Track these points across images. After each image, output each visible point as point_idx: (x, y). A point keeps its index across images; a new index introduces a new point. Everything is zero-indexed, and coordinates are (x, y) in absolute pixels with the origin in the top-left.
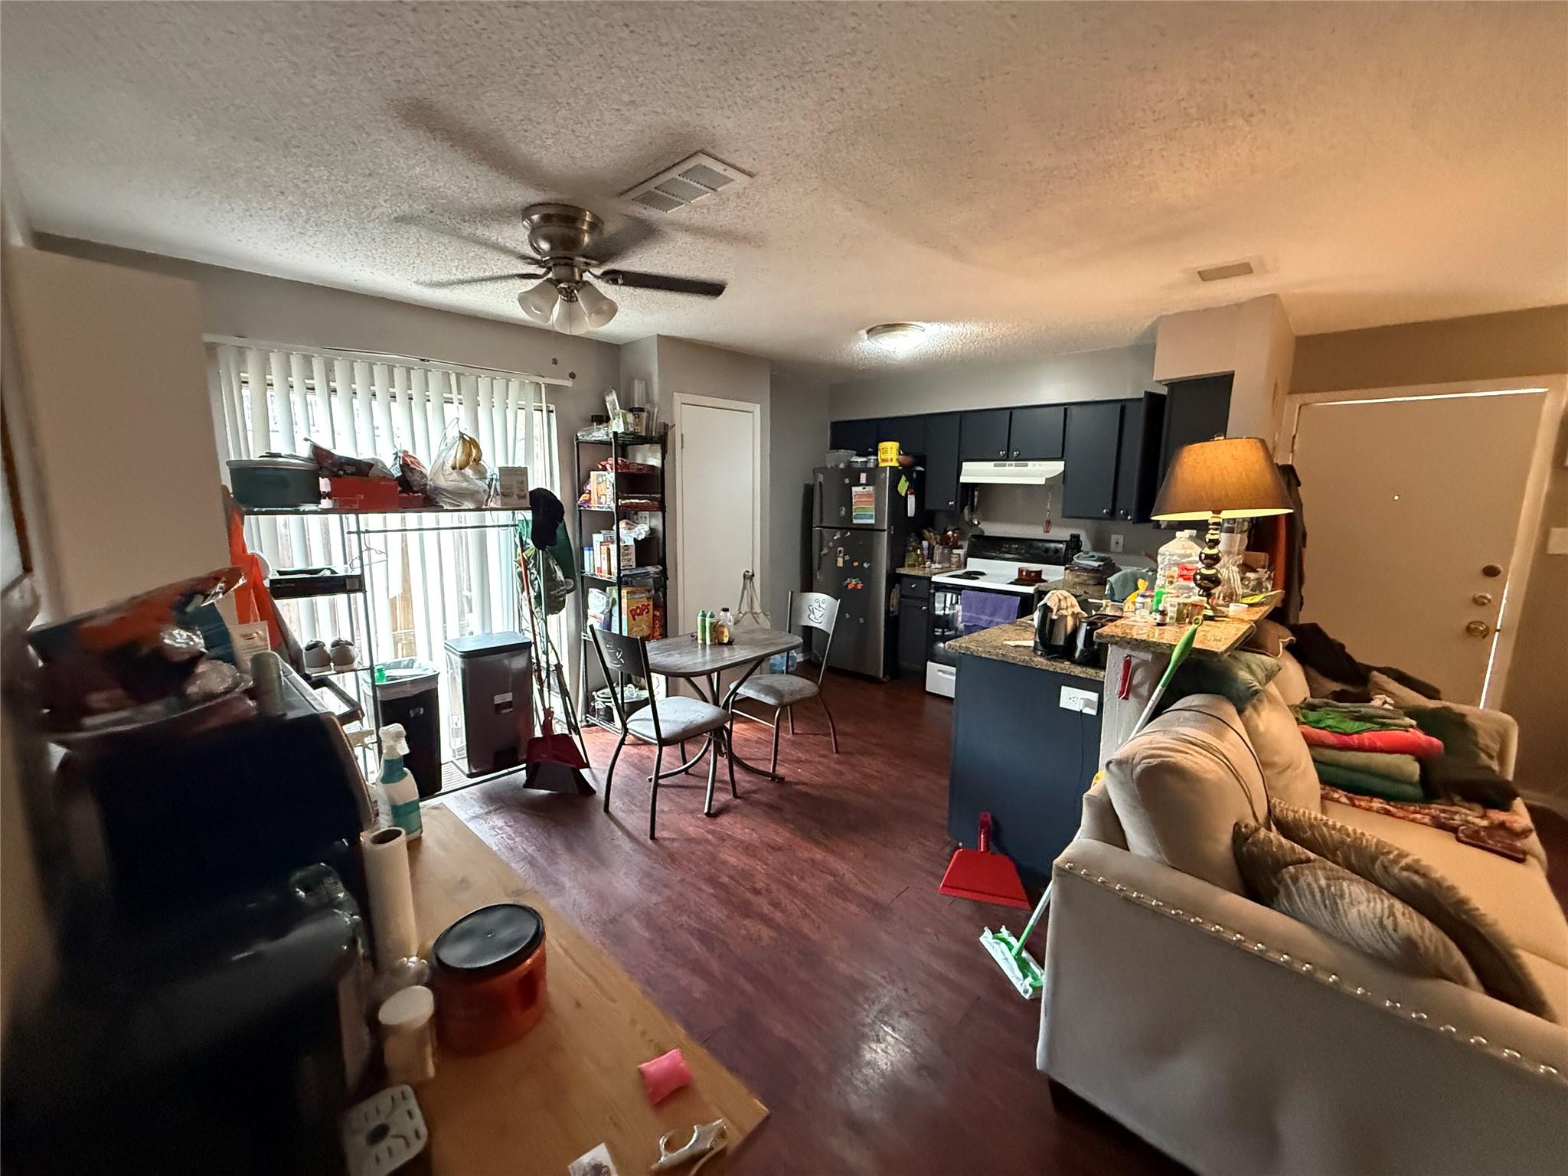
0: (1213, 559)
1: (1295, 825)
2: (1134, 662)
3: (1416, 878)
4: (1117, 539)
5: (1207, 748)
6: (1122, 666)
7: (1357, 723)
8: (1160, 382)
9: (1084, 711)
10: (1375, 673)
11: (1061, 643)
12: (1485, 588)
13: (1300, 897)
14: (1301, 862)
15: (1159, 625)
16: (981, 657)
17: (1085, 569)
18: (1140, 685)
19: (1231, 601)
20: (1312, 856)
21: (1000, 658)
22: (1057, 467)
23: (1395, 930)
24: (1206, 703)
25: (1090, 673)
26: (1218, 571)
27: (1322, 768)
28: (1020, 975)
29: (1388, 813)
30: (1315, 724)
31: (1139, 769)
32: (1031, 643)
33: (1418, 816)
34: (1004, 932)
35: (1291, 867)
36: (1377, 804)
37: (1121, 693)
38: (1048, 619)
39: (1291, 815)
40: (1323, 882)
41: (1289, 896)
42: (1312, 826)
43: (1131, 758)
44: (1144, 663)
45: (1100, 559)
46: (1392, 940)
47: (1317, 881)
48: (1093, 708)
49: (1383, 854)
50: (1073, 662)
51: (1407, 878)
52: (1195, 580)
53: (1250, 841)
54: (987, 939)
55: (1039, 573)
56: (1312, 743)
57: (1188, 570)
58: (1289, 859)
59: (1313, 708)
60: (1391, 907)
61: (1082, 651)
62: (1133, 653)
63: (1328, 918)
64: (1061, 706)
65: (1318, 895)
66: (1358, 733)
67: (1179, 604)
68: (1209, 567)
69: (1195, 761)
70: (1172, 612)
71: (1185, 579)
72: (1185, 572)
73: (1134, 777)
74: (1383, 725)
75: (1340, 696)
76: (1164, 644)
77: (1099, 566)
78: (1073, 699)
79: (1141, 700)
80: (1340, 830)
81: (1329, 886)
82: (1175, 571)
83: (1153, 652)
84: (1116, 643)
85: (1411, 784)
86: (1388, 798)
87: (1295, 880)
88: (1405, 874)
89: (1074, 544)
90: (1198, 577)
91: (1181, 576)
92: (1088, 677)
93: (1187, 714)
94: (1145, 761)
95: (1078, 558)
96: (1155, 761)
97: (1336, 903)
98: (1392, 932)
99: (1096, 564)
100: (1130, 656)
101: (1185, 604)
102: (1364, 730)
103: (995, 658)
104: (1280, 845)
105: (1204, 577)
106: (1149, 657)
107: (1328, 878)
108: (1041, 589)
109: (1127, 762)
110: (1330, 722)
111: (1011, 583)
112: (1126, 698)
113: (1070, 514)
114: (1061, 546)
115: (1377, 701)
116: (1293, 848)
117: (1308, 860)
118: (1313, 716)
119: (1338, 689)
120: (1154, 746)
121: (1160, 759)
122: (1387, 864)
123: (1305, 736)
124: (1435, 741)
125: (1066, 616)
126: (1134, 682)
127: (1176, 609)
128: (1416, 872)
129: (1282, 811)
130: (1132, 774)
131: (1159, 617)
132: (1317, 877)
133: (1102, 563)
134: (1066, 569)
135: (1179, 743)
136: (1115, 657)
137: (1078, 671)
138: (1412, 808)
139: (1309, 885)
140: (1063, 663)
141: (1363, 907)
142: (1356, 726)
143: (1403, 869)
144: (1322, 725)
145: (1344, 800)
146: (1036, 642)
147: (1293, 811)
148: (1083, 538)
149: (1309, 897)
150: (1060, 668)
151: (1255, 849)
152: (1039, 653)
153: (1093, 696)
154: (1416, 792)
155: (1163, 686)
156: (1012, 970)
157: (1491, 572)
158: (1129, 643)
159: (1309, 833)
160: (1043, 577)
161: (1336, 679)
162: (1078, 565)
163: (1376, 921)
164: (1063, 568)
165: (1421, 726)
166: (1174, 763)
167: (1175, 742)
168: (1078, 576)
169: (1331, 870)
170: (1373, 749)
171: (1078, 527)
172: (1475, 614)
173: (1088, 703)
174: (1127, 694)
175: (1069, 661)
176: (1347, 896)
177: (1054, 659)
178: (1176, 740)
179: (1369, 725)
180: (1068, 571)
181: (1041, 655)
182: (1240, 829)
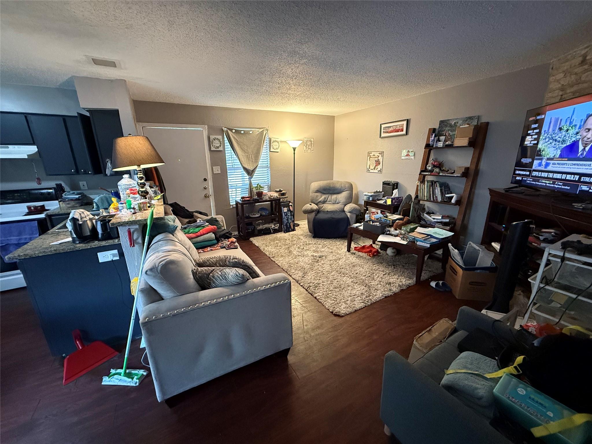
0: (143, 184)
1: (203, 262)
2: (132, 230)
3: (235, 260)
4: (83, 184)
5: (174, 251)
6: (127, 234)
7: (198, 229)
8: (84, 109)
9: (113, 260)
10: (194, 213)
11: (89, 234)
12: (205, 184)
13: (217, 281)
14: (212, 271)
15: (133, 213)
16: (39, 256)
17: (72, 200)
18: (137, 239)
19: (151, 199)
20: (213, 268)
21: (54, 252)
22: (33, 149)
23: (240, 275)
24: (164, 236)
25: (110, 242)
26: (146, 188)
27: (195, 244)
28: (130, 380)
29: (212, 250)
30: (188, 233)
31: (159, 268)
32: (70, 239)
33: (218, 247)
34: (113, 371)
35: (211, 274)
36: (209, 249)
37: (131, 245)
38: (77, 224)
39: (201, 260)
40: (220, 273)
41: (214, 282)
42: (208, 260)
43: (154, 265)
44: (136, 230)
45: (78, 194)
46: (240, 277)
47: (218, 274)
48: (117, 257)
49: (227, 258)
50: (99, 240)
51: (234, 261)
52: (139, 193)
53: (197, 273)
54: (106, 381)
55: (43, 207)
56: (190, 239)
57: (133, 190)
58: (209, 272)
59: (185, 228)
60: (235, 270)
61: (102, 234)
62: (130, 227)
63: (225, 281)
64: (100, 262)
65: (220, 277)
66: (199, 231)
67: (138, 203)
68: (142, 187)
69: (175, 256)
70: (136, 207)
71: (133, 194)
72: (132, 191)
73: (159, 272)
74: (203, 227)
75: (189, 222)
76: (143, 220)
77: (79, 197)
78: (105, 257)
79: (139, 245)
80: (214, 258)
81: (222, 273)
82: (128, 191)
83: (138, 224)
84: (122, 225)
85: (214, 240)
86: (210, 246)
87: (213, 277)
88: (233, 260)
89: (60, 189)
90: (140, 192)
91: (131, 193)
92: (110, 244)
93: (160, 243)
94: (160, 264)
95: (65, 195)
96: (163, 262)
97: (225, 277)
98: (239, 276)
99: (77, 196)
100: (129, 229)
101: (140, 203)
102: (200, 230)
103: (49, 253)
104: (205, 270)
105: (142, 192)
106: (137, 227)
107: (220, 272)
108: (49, 214)
109: (154, 268)
110: (191, 231)
111: (25, 215)
112: (134, 246)
113: (51, 174)
114: (51, 191)
115: (198, 221)
116: (208, 269)
117: (214, 270)
118: (186, 231)
119: (188, 221)
120: (158, 258)
121: (165, 261)
122: (229, 260)
123: (188, 237)
124: (215, 226)
125: (87, 221)
126: (135, 238)
127: (137, 206)
128: (235, 259)
129: (198, 261)
130: (157, 271)
131: (133, 211)
132: (218, 272)
133: (80, 196)
134: (59, 202)
135: (166, 253)
136: (123, 232)
137: (104, 243)
138: (216, 246)
139: (217, 276)
140: (94, 242)
141: (231, 274)
142: (197, 230)
143: (232, 259)
144: (190, 233)
145: (202, 252)
146: (73, 238)
147: (201, 259)
148: (63, 185)
149: (219, 279)
150: (94, 245)
151: (200, 275)
152: (78, 242)
153: (116, 252)
154: (215, 241)
155: (148, 236)
156: (125, 381)
157: (205, 180)
158: (127, 223)
159: (208, 263)
160: (46, 208)
161: (186, 218)
162: (66, 198)
163: (235, 275)
164: (57, 201)
165: (210, 224)
166: (170, 260)
167: (164, 253)
168: (68, 204)
169: (219, 269)
170: (204, 235)
171: (58, 180)
172: (205, 192)
173: (114, 255)
174: (134, 244)
175: (97, 240)
176: (227, 273)
177: (88, 242)
178: (164, 252)
179: (200, 228)
180: (61, 203)
181: (79, 243)
182: (193, 271)
